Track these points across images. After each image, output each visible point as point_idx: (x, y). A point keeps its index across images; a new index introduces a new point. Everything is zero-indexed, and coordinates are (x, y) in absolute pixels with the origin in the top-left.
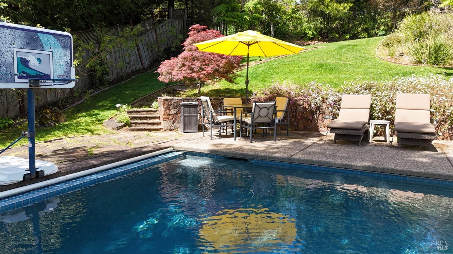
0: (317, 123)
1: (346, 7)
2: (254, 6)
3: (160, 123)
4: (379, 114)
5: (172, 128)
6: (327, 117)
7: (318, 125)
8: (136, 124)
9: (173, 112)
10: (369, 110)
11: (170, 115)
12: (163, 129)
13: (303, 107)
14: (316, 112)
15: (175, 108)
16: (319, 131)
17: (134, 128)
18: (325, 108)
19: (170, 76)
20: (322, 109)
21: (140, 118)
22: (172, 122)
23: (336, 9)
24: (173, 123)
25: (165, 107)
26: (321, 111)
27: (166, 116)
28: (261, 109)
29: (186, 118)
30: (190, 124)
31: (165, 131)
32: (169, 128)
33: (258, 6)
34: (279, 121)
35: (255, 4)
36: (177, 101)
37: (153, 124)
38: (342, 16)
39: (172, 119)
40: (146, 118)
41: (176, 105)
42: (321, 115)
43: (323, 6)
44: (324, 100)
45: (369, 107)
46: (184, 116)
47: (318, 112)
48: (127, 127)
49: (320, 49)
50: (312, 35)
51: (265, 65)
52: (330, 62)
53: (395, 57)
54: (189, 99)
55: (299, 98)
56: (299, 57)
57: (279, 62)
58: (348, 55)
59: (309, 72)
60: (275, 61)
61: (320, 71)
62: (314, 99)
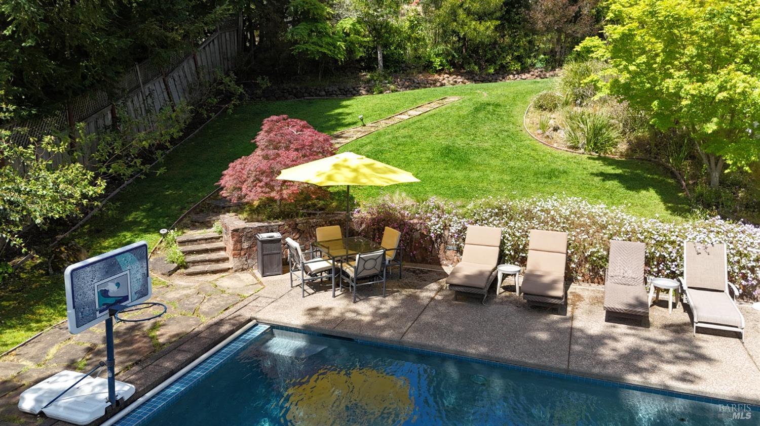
0: (439, 254)
1: (489, 27)
2: (352, 27)
3: (227, 259)
4: (511, 251)
5: (245, 267)
6: (450, 247)
7: (439, 256)
8: (194, 263)
9: (246, 245)
10: (498, 248)
11: (242, 249)
12: (232, 268)
13: (420, 233)
14: (436, 240)
15: (248, 240)
16: (441, 265)
17: (192, 269)
18: (447, 235)
19: (239, 193)
20: (444, 237)
21: (199, 252)
22: (244, 259)
23: (475, 29)
24: (246, 260)
25: (234, 239)
26: (443, 239)
27: (236, 252)
28: (366, 261)
29: (265, 257)
30: (271, 264)
31: (236, 271)
32: (241, 267)
33: (358, 26)
34: (389, 261)
35: (353, 25)
36: (251, 230)
37: (217, 261)
38: (483, 39)
39: (245, 254)
40: (206, 251)
41: (249, 235)
42: (443, 244)
43: (455, 24)
44: (445, 227)
45: (498, 244)
46: (263, 255)
47: (439, 240)
48: (182, 270)
49: (449, 110)
50: (440, 65)
51: (371, 142)
52: (460, 143)
53: (547, 133)
54: (267, 227)
55: (415, 221)
56: (418, 128)
57: (390, 136)
58: (485, 128)
59: (431, 164)
60: (385, 133)
61: (446, 162)
62: (434, 225)
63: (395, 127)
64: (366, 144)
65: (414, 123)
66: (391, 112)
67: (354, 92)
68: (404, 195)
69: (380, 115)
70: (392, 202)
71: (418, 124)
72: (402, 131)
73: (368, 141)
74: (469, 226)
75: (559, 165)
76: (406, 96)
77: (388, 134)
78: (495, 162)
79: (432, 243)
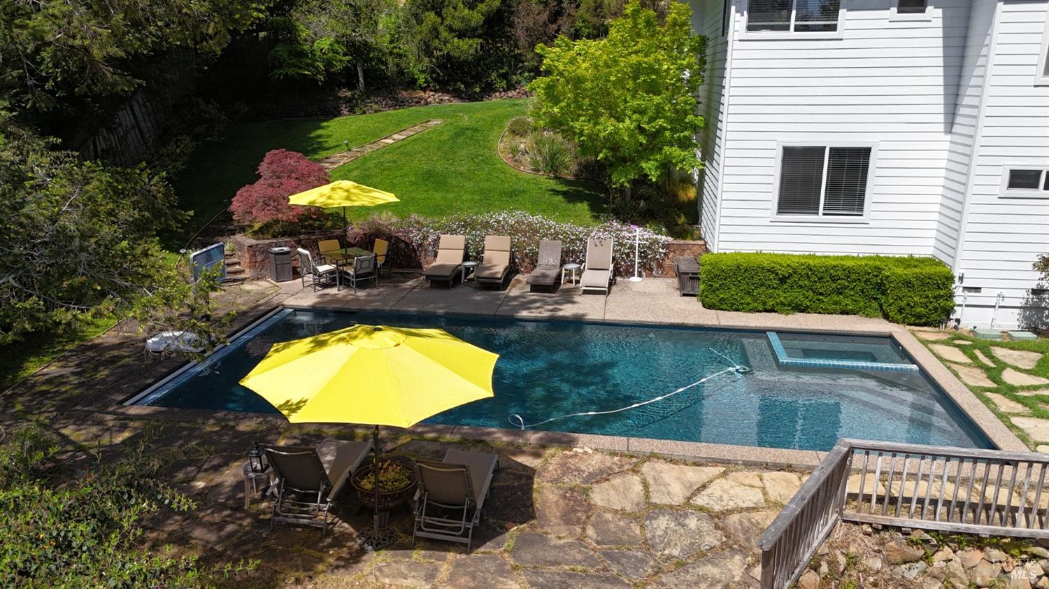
0: (420, 259)
3: (243, 271)
6: (429, 254)
7: (420, 261)
9: (259, 259)
10: (463, 251)
11: (256, 262)
12: (249, 278)
14: (418, 248)
15: (262, 254)
16: (423, 268)
18: (426, 244)
22: (259, 270)
24: (261, 271)
25: (249, 254)
27: (251, 264)
28: (362, 262)
29: (278, 267)
30: (284, 272)
31: (252, 280)
32: (256, 276)
36: (262, 246)
37: (236, 272)
38: (467, 58)
39: (259, 266)
41: (262, 250)
42: (423, 252)
44: (424, 238)
45: (464, 248)
46: (276, 265)
47: (420, 248)
49: (431, 136)
50: (425, 82)
51: (357, 168)
52: (439, 167)
53: (517, 157)
54: (276, 243)
55: (401, 234)
56: (401, 153)
57: (376, 162)
58: (464, 153)
59: (414, 188)
60: (371, 159)
61: (427, 185)
62: (415, 236)
63: (379, 152)
64: (354, 170)
65: (399, 148)
66: (376, 136)
67: (336, 112)
68: (390, 213)
69: (364, 139)
70: (381, 219)
71: (402, 148)
72: (387, 156)
73: (355, 166)
74: (442, 236)
75: (522, 185)
76: (389, 118)
77: (374, 159)
78: (469, 184)
79: (415, 251)
